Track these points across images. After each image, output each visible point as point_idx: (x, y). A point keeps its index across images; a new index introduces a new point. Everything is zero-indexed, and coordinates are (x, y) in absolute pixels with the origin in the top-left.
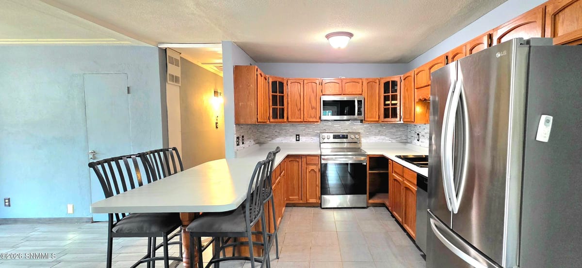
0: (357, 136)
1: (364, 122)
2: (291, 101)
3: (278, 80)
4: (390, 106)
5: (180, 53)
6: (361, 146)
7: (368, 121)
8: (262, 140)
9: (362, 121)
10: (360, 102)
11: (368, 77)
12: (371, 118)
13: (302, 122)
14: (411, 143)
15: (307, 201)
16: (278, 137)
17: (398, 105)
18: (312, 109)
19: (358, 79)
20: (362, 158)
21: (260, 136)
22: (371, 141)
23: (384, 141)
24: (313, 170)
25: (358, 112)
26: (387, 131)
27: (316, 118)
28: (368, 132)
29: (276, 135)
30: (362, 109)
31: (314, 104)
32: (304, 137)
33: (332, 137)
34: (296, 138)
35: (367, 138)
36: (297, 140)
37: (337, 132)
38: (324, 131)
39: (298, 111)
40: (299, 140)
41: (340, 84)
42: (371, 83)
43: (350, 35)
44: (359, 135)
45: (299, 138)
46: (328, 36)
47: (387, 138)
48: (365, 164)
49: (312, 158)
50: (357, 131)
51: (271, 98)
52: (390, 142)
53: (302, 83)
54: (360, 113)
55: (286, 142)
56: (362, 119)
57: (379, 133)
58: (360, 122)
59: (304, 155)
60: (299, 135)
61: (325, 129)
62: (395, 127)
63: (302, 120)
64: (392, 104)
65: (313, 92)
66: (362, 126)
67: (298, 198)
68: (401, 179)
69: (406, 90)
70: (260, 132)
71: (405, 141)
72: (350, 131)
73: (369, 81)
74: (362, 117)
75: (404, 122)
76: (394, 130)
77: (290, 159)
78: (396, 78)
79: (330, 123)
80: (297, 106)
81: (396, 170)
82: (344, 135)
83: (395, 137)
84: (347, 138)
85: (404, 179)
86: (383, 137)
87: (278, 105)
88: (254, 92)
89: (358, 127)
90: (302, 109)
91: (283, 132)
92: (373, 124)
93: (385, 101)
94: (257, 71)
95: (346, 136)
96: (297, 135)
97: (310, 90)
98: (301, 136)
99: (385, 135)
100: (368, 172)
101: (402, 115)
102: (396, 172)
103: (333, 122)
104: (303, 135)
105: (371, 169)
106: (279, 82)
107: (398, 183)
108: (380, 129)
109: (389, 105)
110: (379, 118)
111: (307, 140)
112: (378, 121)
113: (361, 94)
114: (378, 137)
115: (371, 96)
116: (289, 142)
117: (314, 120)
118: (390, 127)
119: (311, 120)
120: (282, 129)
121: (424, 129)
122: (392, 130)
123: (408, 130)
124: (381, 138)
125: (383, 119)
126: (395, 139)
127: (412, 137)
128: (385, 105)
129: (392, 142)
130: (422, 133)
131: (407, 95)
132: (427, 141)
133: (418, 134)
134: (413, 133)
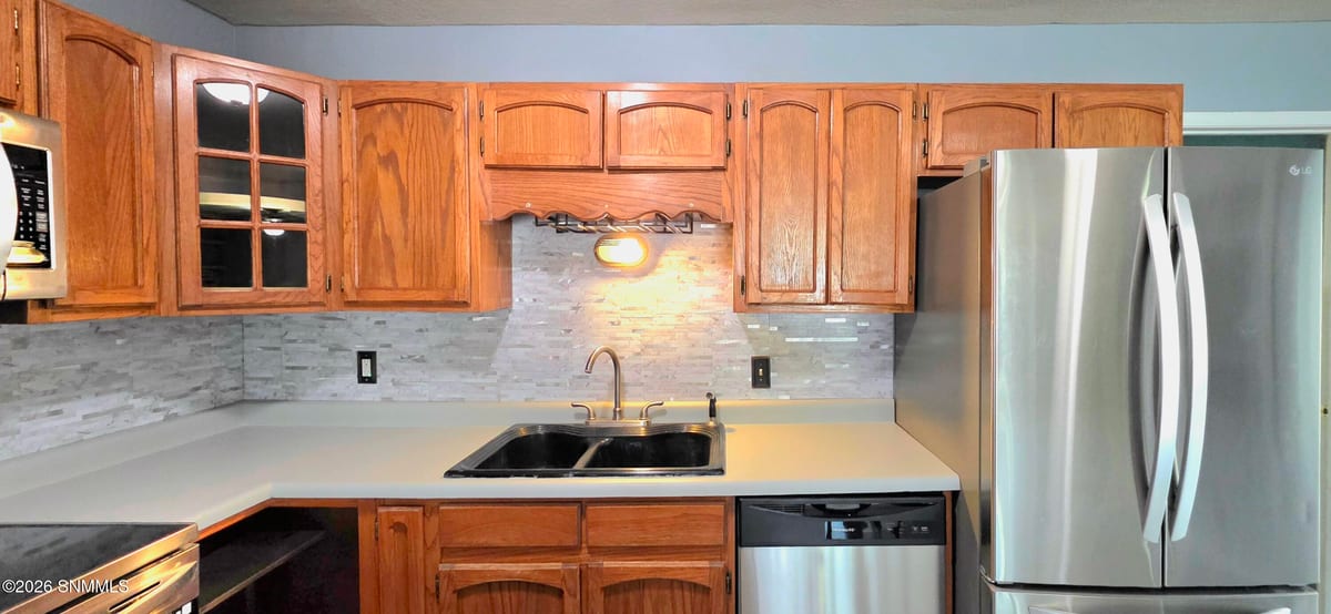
4: (255, 224)
14: (289, 397)
17: (315, 218)
23: (121, 423)
26: (138, 359)
47: (138, 403)
52: (160, 417)
57: (88, 380)
62: (181, 331)
64: (282, 216)
69: (371, 158)
76: (182, 348)
78: (300, 80)
83: (185, 386)
86: (113, 401)
108: (86, 353)
110: (159, 287)
112: (153, 305)
114: (82, 407)
121: (421, 330)
122: (166, 351)
123: (253, 344)
124: (99, 409)
125: (193, 290)
126: (185, 395)
127: (305, 368)
128: (208, 212)
129: (167, 418)
130: (407, 347)
131: (386, 181)
132: (449, 376)
133: (367, 355)
134: (307, 354)
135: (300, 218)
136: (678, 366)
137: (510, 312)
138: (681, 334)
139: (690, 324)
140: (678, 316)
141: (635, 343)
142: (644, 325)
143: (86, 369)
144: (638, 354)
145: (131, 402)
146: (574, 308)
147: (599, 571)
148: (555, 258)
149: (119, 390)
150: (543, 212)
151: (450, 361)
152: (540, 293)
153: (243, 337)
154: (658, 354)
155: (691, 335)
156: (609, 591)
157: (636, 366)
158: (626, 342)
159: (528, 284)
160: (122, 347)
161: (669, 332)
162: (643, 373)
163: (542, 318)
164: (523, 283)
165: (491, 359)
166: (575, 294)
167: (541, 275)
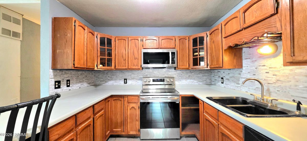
0: (172, 80)
1: (177, 69)
2: (118, 53)
3: (106, 37)
4: (198, 57)
5: (23, 15)
6: (175, 87)
7: (180, 68)
8: (98, 83)
9: (175, 68)
10: (173, 54)
11: (179, 36)
12: (183, 66)
13: (127, 69)
14: (215, 84)
15: (128, 133)
16: (110, 81)
17: (205, 54)
18: (135, 59)
19: (171, 36)
20: (176, 98)
21: (96, 80)
22: (183, 83)
23: (193, 84)
24: (133, 107)
25: (172, 61)
26: (195, 76)
27: (138, 66)
28: (180, 77)
29: (109, 80)
30: (176, 59)
31: (136, 56)
32: (130, 81)
33: (152, 81)
34: (124, 81)
35: (179, 81)
36: (125, 83)
37: (156, 76)
38: (146, 76)
39: (124, 61)
40: (126, 83)
41: (158, 41)
42: (182, 39)
44: (173, 79)
45: (126, 81)
47: (195, 81)
48: (178, 103)
49: (133, 97)
50: (172, 76)
51: (99, 50)
52: (198, 84)
53: (127, 40)
54: (173, 62)
55: (116, 84)
56: (175, 66)
57: (189, 77)
58: (174, 69)
59: (126, 95)
60: (126, 79)
61: (147, 75)
62: (201, 73)
63: (127, 68)
64: (200, 55)
65: (136, 47)
66: (175, 73)
67: (121, 130)
68: (215, 122)
69: (212, 43)
70: (97, 77)
71: (210, 83)
72: (166, 76)
73: (181, 38)
74: (175, 65)
75: (210, 68)
76: (201, 75)
77: (114, 99)
78: (203, 34)
79: (151, 70)
80: (123, 57)
81: (207, 111)
82: (161, 79)
83: (201, 80)
84: (164, 81)
85: (220, 123)
86: (192, 81)
87: (106, 56)
88: (70, 40)
89: (172, 73)
90: (127, 59)
91: (115, 77)
92: (184, 71)
93: (194, 53)
94: (75, 22)
95: (163, 80)
96: (125, 79)
97: (133, 45)
98: (128, 80)
99: (194, 79)
100: (181, 108)
101: (208, 63)
102: (207, 112)
103: (153, 70)
104: (129, 79)
105: (183, 105)
106: (107, 38)
107: (210, 124)
108: (189, 74)
109: (197, 55)
110: (189, 66)
111: (133, 82)
112: (188, 68)
113: (175, 48)
114: (189, 81)
115: (183, 50)
116: (119, 84)
117: (137, 67)
118: (198, 73)
119: (134, 67)
120: (114, 75)
121: (229, 74)
122: (199, 75)
124: (190, 81)
125: (192, 67)
126: (202, 82)
127: (216, 80)
128: (194, 56)
129: (199, 84)
130: (227, 77)
132: (233, 84)
133: (222, 78)
134: (217, 77)
136: (290, 89)
137: (243, 69)
138: (292, 77)
139: (296, 73)
140: (290, 70)
141: (274, 79)
142: (276, 73)
143: (189, 76)
144: (275, 83)
145: (194, 81)
146: (256, 68)
148: (251, 55)
149: (193, 79)
150: (232, 45)
151: (233, 81)
152: (248, 65)
153: (211, 74)
154: (282, 84)
155: (296, 77)
157: (274, 86)
158: (270, 79)
159: (246, 63)
160: (193, 74)
161: (287, 76)
162: (277, 89)
163: (249, 71)
164: (245, 62)
165: (239, 80)
166: (256, 64)
167: (248, 60)
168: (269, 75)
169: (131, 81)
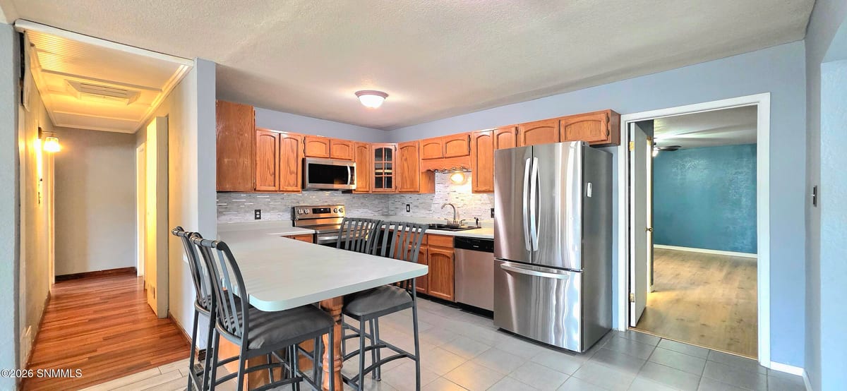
1: (353, 191)
2: (260, 161)
4: (384, 175)
7: (358, 192)
10: (351, 169)
11: (357, 141)
12: (361, 187)
13: (275, 191)
14: (395, 214)
17: (393, 174)
18: (291, 173)
19: (347, 141)
25: (351, 180)
26: (369, 203)
27: (297, 186)
28: (350, 205)
30: (355, 178)
31: (293, 168)
32: (267, 214)
33: (311, 211)
34: (256, 215)
35: (349, 212)
36: (256, 218)
37: (313, 204)
39: (271, 175)
40: (260, 218)
41: (328, 145)
43: (385, 95)
45: (260, 215)
46: (358, 94)
49: (303, 237)
53: (277, 137)
54: (352, 182)
55: (239, 221)
58: (341, 192)
59: (291, 236)
60: (260, 211)
63: (277, 189)
64: (388, 174)
65: (293, 151)
66: (343, 198)
69: (403, 160)
71: (385, 213)
73: (359, 145)
75: (398, 192)
76: (376, 202)
78: (390, 146)
80: (269, 168)
82: (326, 209)
83: (377, 209)
84: (330, 212)
85: (429, 246)
86: (365, 210)
90: (277, 173)
91: (233, 207)
93: (377, 169)
94: (255, 114)
95: (328, 210)
96: (256, 211)
97: (288, 148)
98: (264, 212)
101: (398, 185)
103: (308, 193)
104: (266, 211)
108: (362, 201)
109: (381, 174)
110: (369, 188)
111: (273, 216)
112: (368, 191)
113: (351, 160)
114: (361, 210)
115: (362, 163)
116: (243, 221)
117: (295, 189)
118: (373, 198)
119: (290, 189)
121: (418, 199)
122: (374, 202)
123: (390, 202)
125: (374, 189)
126: (377, 212)
127: (398, 208)
128: (376, 174)
130: (415, 203)
131: (406, 165)
132: (423, 211)
133: (409, 205)
134: (398, 205)
135: (391, 174)
136: (473, 210)
137: (435, 195)
140: (476, 197)
142: (464, 198)
146: (448, 193)
147: (431, 250)
148: (443, 181)
149: (366, 208)
150: (433, 169)
151: (423, 207)
152: (441, 190)
153: (388, 200)
154: (467, 207)
155: (475, 201)
156: (433, 255)
158: (460, 203)
161: (470, 200)
162: (464, 212)
163: (441, 196)
164: (437, 187)
165: (431, 207)
166: (448, 190)
167: (441, 185)
168: (459, 200)
169: (269, 214)
